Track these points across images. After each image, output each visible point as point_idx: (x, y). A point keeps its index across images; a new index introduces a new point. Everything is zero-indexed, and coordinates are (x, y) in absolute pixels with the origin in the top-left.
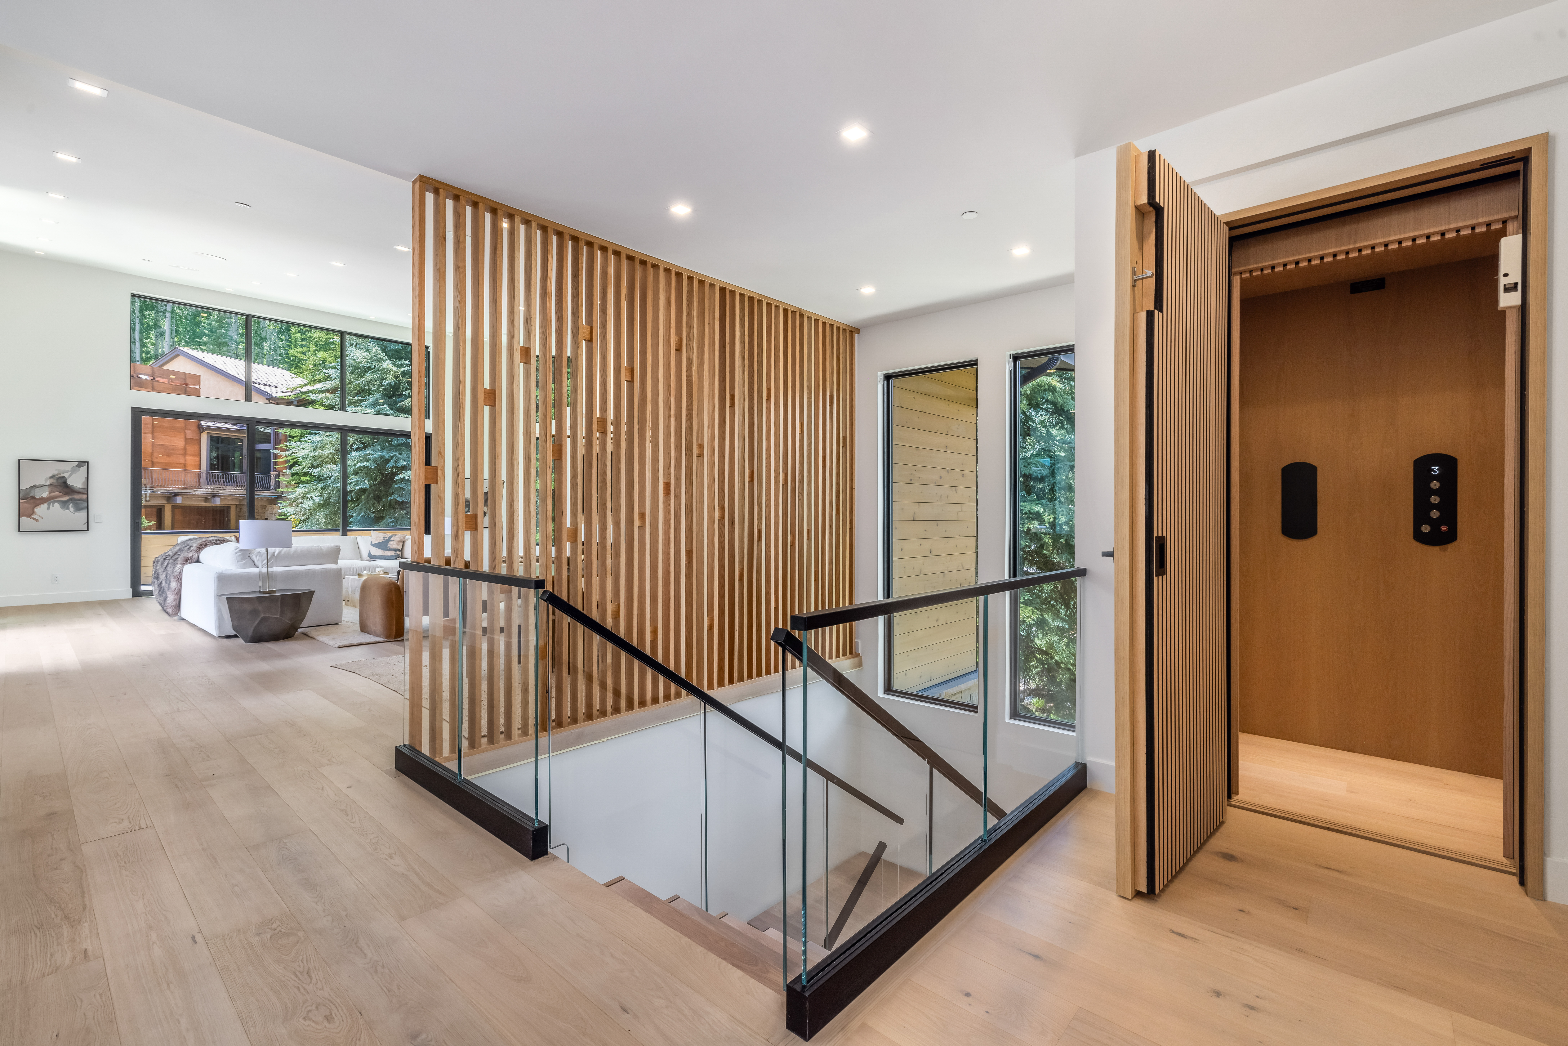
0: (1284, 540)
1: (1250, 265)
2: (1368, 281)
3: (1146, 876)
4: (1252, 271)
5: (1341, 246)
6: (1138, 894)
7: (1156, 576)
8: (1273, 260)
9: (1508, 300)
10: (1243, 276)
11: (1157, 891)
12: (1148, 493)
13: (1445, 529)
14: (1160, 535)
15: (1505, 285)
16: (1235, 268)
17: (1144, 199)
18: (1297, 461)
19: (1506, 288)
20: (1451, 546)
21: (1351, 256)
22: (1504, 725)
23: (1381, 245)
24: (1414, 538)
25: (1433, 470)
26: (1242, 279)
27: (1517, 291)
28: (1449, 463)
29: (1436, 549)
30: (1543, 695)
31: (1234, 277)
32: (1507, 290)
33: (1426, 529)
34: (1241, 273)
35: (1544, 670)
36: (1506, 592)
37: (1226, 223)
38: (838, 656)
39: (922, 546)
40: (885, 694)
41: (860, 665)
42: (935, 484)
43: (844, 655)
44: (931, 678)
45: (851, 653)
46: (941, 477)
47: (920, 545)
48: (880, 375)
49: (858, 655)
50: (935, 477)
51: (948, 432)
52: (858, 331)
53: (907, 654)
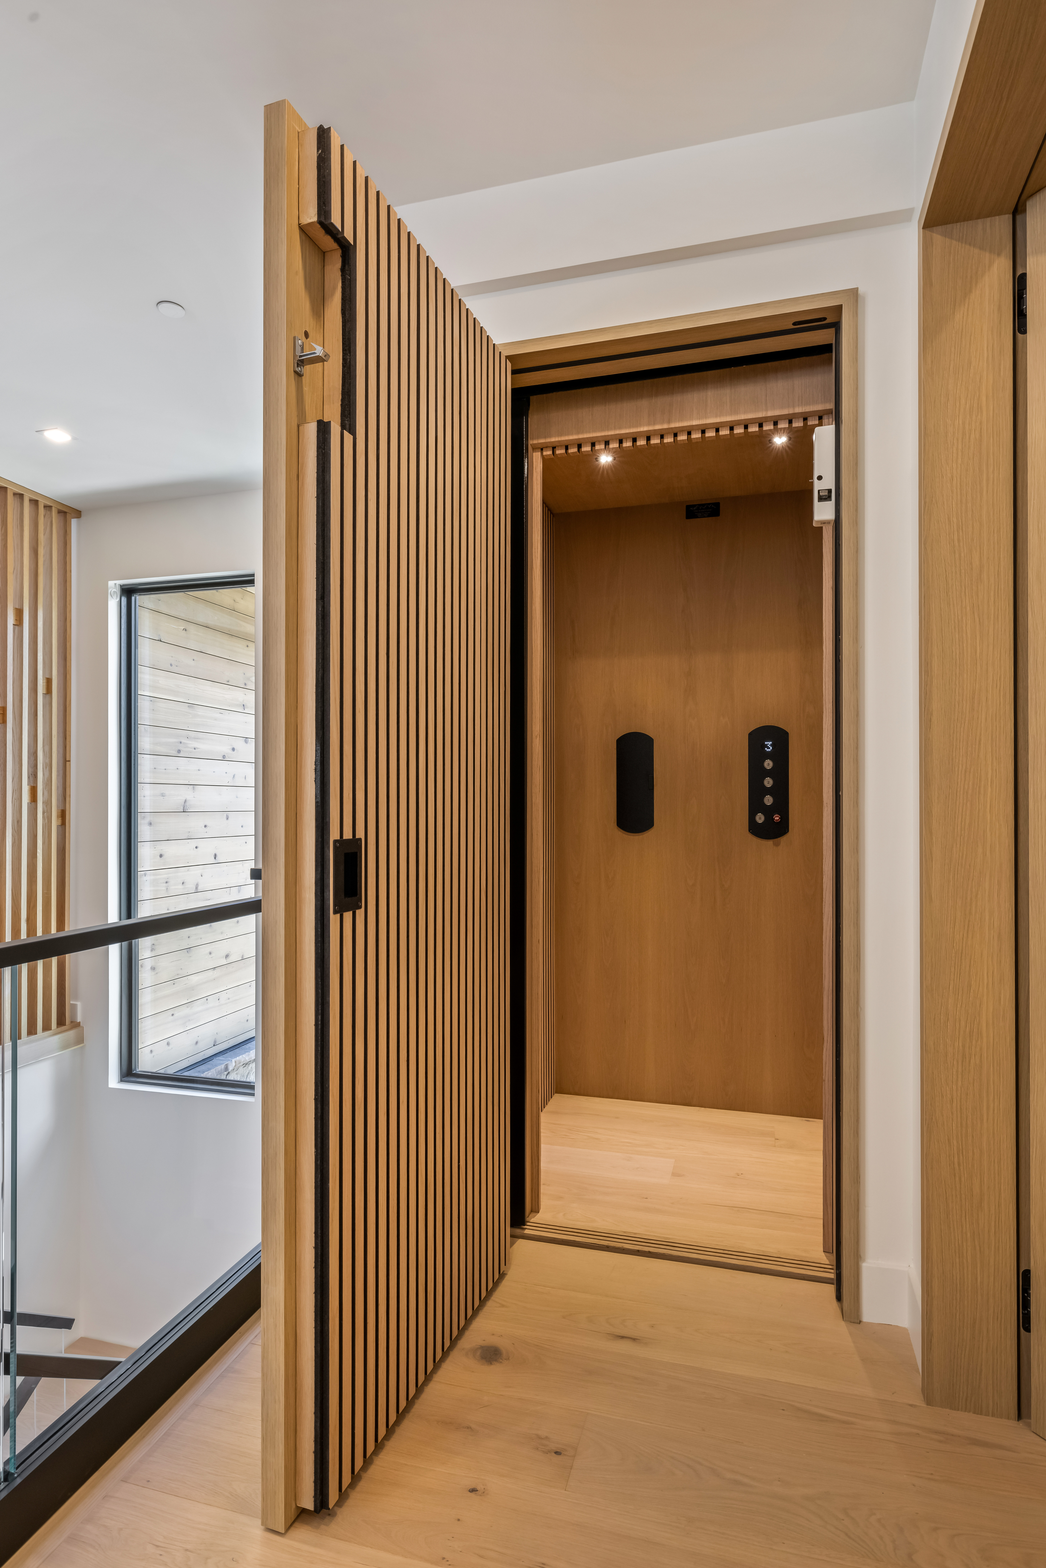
0: (619, 834)
1: (550, 437)
2: (703, 505)
3: (312, 1479)
4: (555, 447)
5: (654, 424)
6: (300, 1516)
7: (335, 912)
8: (578, 433)
9: (823, 512)
10: (545, 453)
11: (331, 1504)
12: (319, 758)
13: (778, 818)
14: (348, 835)
15: (819, 491)
16: (533, 439)
17: (311, 216)
18: (633, 731)
19: (821, 496)
20: (783, 840)
21: (666, 441)
22: (824, 1079)
23: (698, 429)
24: (749, 831)
25: (766, 746)
26: (544, 459)
27: (831, 500)
28: (780, 736)
29: (770, 843)
30: (858, 1044)
31: (534, 453)
32: (821, 499)
33: (760, 819)
34: (542, 449)
35: (859, 1009)
36: (825, 902)
37: (507, 357)
38: (32, 1031)
39: (198, 849)
40: (121, 1081)
41: (80, 1040)
42: (224, 758)
43: (47, 1027)
44: (215, 1042)
45: (61, 1022)
46: (233, 749)
47: (196, 848)
48: (114, 585)
49: (76, 1025)
50: (225, 749)
51: (245, 684)
52: (78, 514)
53: (171, 1012)
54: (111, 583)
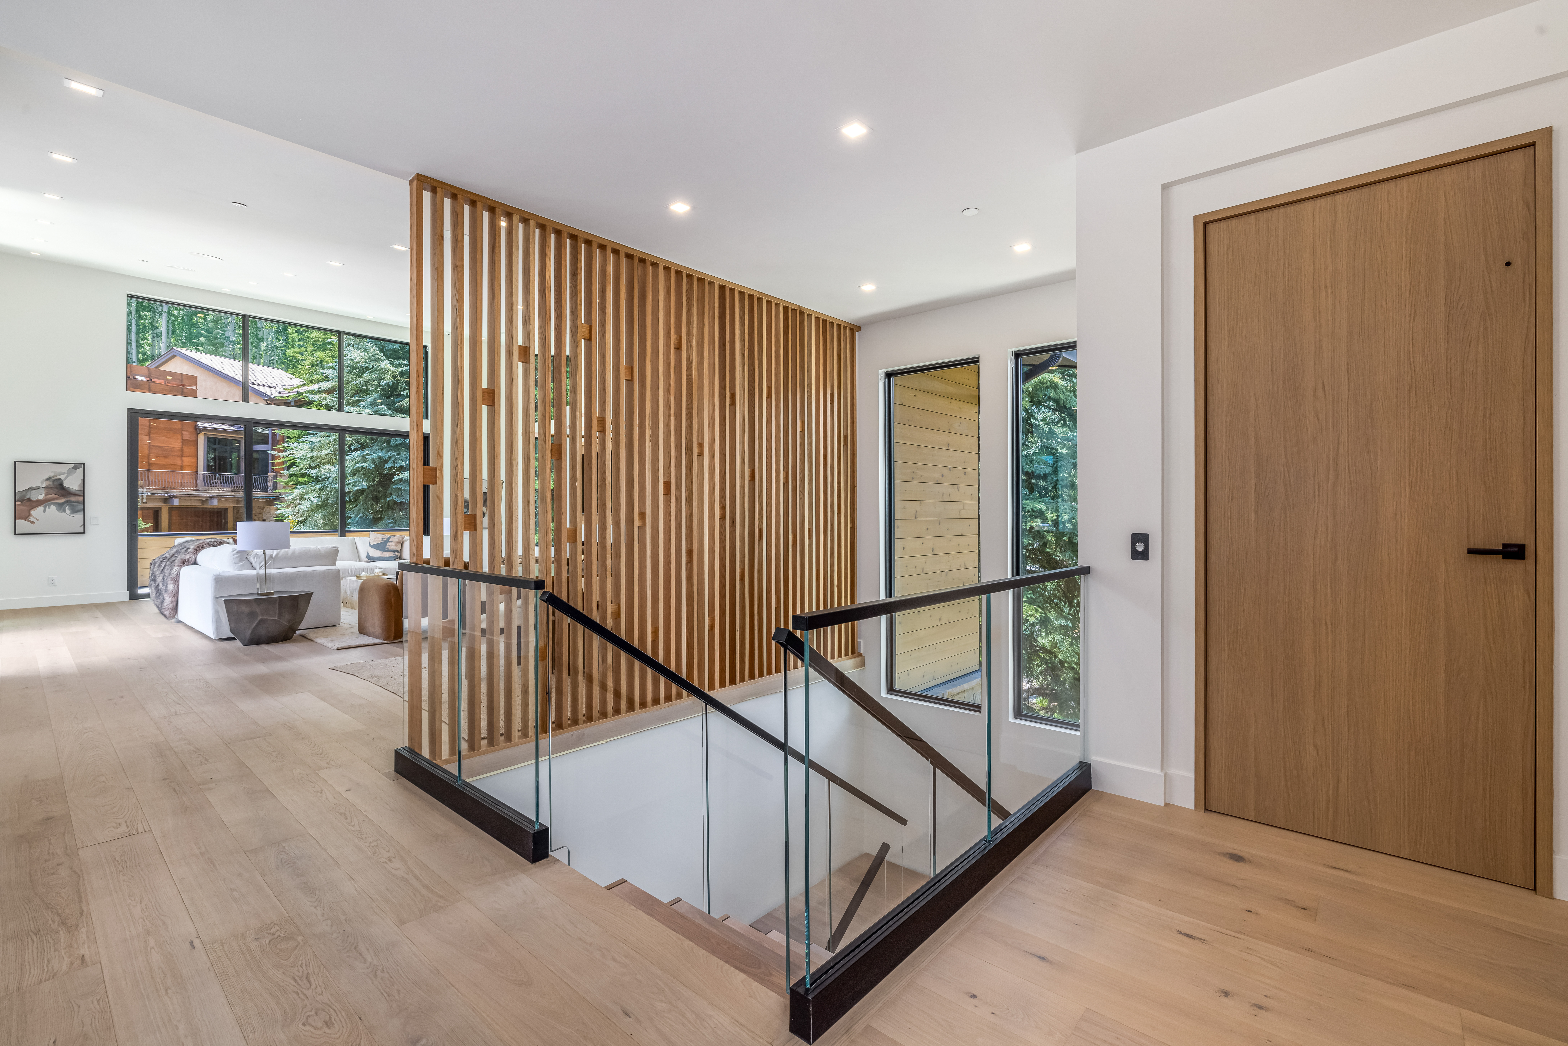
38: (840, 655)
39: (924, 544)
40: (887, 693)
41: (862, 664)
42: (937, 482)
43: (846, 654)
44: (934, 677)
45: (853, 652)
46: (943, 476)
47: (922, 543)
48: (881, 373)
49: (860, 655)
50: (937, 476)
51: (949, 430)
52: (859, 328)
53: (909, 653)
54: (880, 371)
